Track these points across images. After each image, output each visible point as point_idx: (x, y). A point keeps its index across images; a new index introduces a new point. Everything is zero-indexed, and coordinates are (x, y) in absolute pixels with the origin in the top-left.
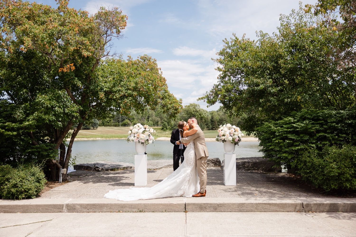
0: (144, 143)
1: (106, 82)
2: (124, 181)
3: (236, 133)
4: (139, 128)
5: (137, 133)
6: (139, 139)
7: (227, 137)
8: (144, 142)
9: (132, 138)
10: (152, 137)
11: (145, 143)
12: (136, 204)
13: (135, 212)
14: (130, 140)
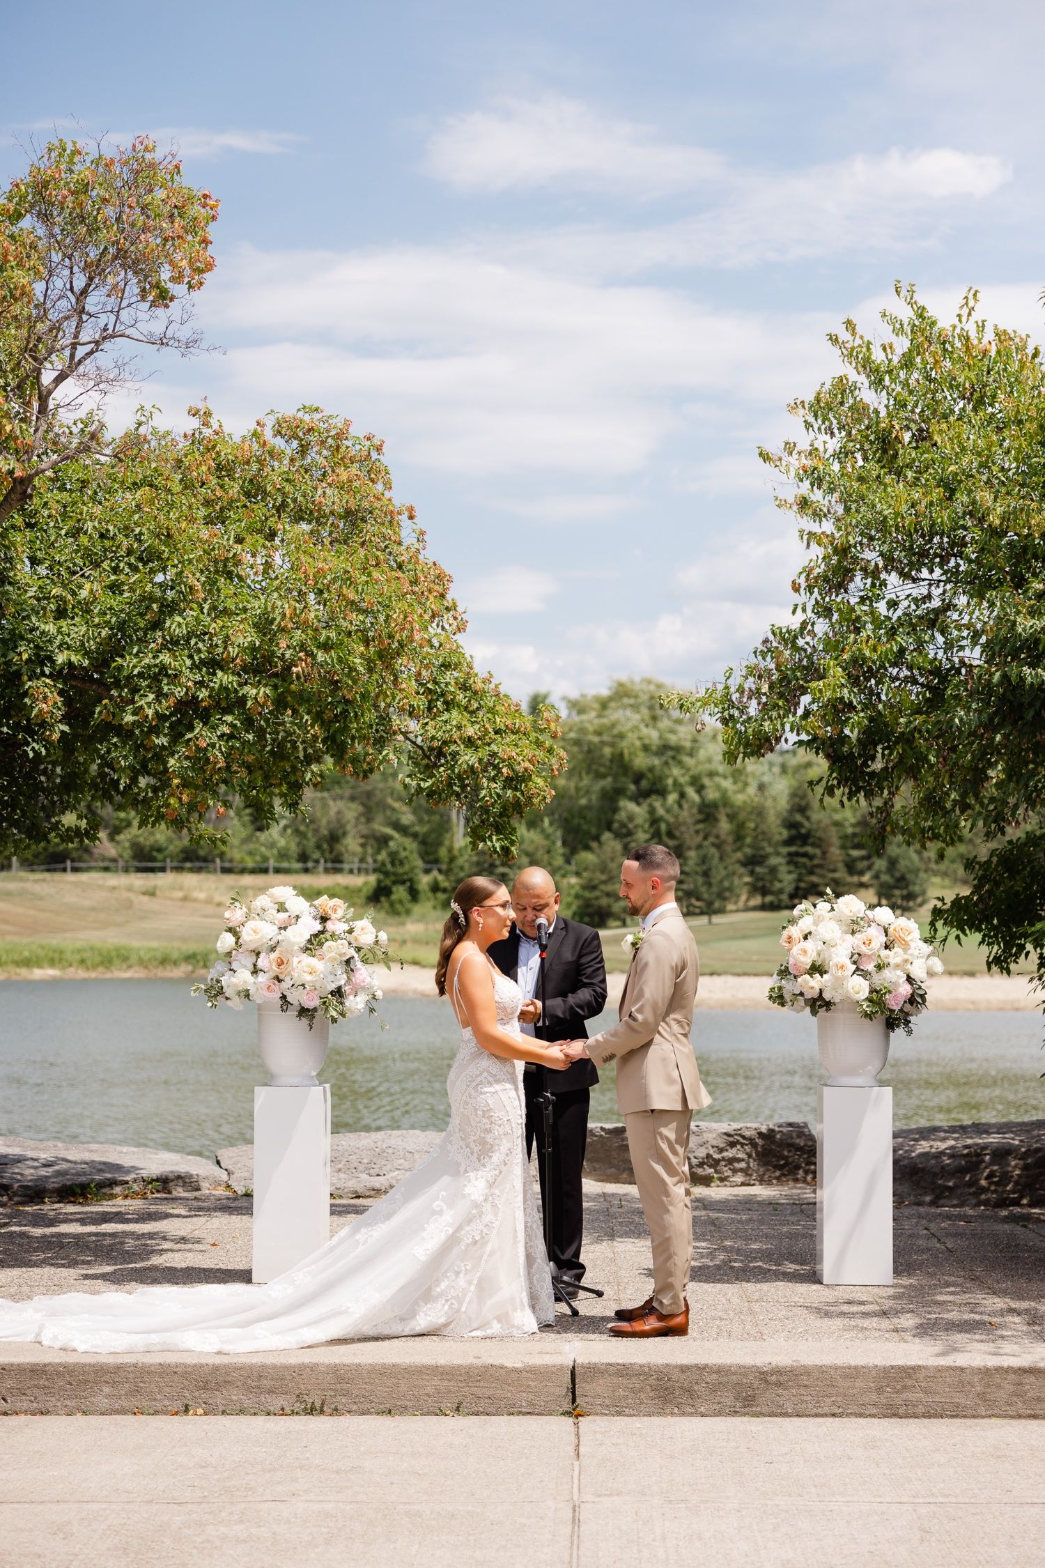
0: (315, 1009)
1: (61, 614)
2: (178, 1260)
3: (894, 956)
4: (283, 916)
5: (273, 949)
6: (285, 985)
7: (839, 982)
8: (316, 1002)
9: (242, 978)
10: (363, 973)
11: (319, 1013)
12: (288, 1368)
13: (283, 1412)
14: (228, 992)
